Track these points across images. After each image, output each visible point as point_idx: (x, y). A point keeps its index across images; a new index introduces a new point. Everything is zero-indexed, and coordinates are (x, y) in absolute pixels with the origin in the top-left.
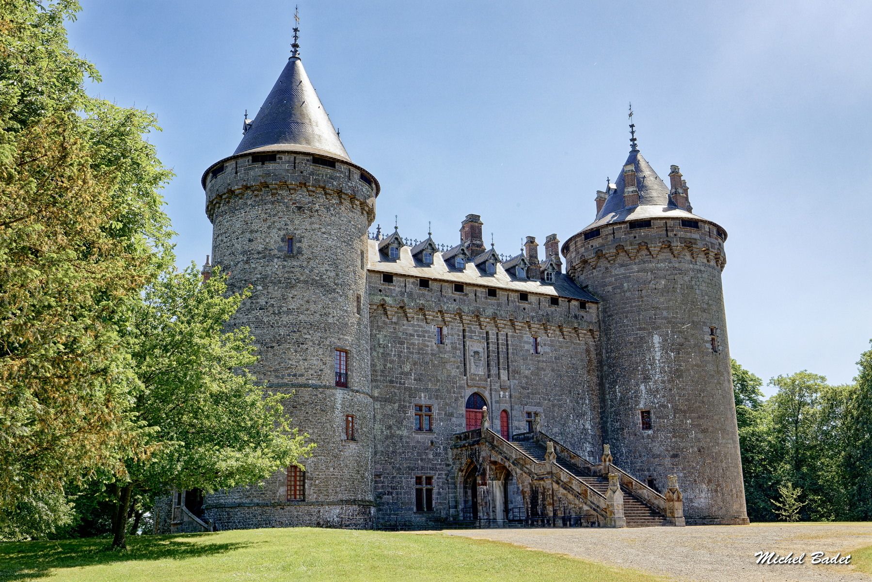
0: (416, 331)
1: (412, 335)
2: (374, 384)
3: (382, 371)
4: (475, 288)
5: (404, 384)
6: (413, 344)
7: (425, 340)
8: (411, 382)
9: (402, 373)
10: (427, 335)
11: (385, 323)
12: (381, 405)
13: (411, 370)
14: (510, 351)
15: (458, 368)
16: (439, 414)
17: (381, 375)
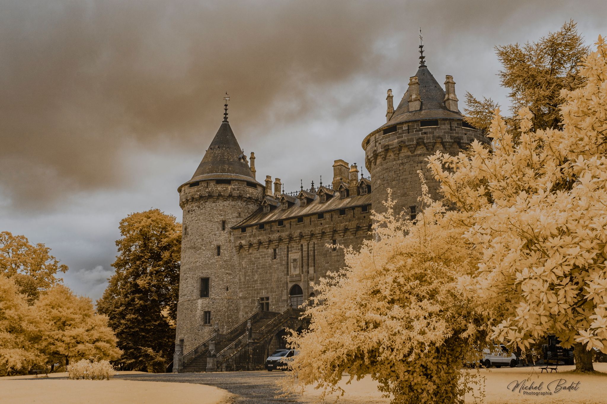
0: (261, 255)
1: (259, 258)
2: (240, 290)
3: (244, 282)
4: (289, 221)
5: (255, 287)
6: (260, 263)
7: (266, 260)
8: (258, 286)
9: (253, 281)
10: (266, 256)
11: (246, 255)
12: (243, 301)
13: (258, 278)
14: (316, 253)
15: (283, 272)
16: (272, 302)
17: (243, 285)
